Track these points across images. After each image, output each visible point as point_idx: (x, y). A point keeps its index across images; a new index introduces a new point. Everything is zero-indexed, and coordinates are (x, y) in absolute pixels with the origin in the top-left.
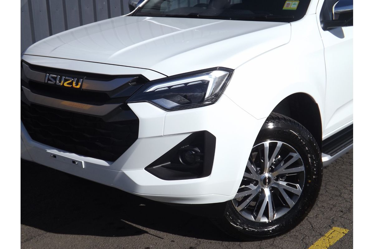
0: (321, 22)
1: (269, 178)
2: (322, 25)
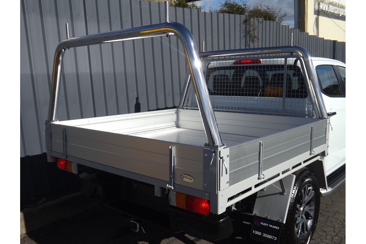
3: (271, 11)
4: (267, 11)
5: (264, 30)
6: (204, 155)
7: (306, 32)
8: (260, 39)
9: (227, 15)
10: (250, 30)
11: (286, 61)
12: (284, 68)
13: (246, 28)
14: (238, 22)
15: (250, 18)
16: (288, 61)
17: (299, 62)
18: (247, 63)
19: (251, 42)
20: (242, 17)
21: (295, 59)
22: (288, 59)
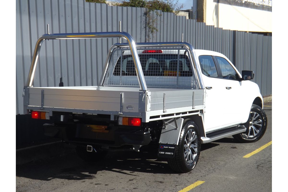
3: (168, 2)
4: (165, 3)
5: (162, 23)
6: (139, 95)
7: (204, 21)
8: (159, 30)
9: (129, 8)
10: (149, 22)
11: (179, 52)
12: (177, 56)
13: (146, 20)
14: (139, 14)
15: (150, 11)
16: (180, 52)
17: (187, 53)
18: (153, 52)
19: (150, 32)
20: (142, 10)
21: (185, 51)
22: (180, 50)
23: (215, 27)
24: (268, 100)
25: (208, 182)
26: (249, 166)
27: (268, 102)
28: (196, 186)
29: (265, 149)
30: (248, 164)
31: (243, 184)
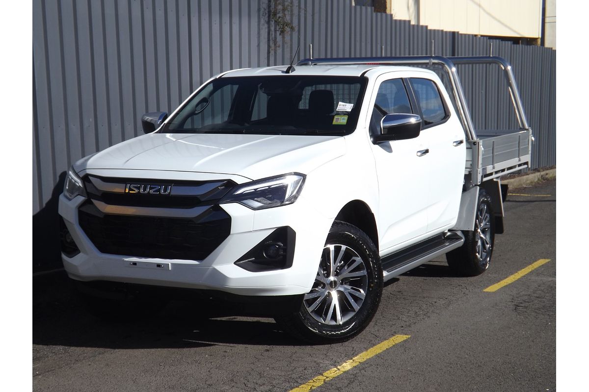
0: (371, 136)
1: (335, 282)
2: (372, 139)
5: (302, 12)
7: (388, 11)
8: (296, 28)
10: (276, 10)
13: (269, 6)
19: (278, 33)
23: (413, 23)
24: (524, 183)
25: (418, 337)
26: (498, 307)
27: (523, 187)
28: (394, 344)
29: (526, 275)
30: (496, 304)
31: (490, 339)
